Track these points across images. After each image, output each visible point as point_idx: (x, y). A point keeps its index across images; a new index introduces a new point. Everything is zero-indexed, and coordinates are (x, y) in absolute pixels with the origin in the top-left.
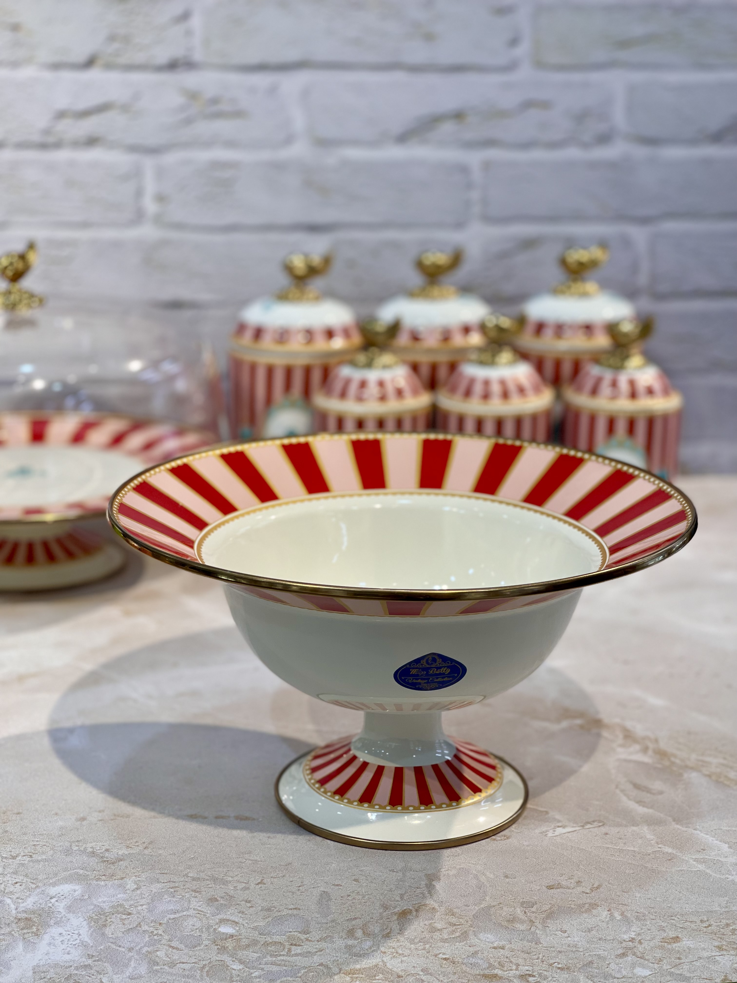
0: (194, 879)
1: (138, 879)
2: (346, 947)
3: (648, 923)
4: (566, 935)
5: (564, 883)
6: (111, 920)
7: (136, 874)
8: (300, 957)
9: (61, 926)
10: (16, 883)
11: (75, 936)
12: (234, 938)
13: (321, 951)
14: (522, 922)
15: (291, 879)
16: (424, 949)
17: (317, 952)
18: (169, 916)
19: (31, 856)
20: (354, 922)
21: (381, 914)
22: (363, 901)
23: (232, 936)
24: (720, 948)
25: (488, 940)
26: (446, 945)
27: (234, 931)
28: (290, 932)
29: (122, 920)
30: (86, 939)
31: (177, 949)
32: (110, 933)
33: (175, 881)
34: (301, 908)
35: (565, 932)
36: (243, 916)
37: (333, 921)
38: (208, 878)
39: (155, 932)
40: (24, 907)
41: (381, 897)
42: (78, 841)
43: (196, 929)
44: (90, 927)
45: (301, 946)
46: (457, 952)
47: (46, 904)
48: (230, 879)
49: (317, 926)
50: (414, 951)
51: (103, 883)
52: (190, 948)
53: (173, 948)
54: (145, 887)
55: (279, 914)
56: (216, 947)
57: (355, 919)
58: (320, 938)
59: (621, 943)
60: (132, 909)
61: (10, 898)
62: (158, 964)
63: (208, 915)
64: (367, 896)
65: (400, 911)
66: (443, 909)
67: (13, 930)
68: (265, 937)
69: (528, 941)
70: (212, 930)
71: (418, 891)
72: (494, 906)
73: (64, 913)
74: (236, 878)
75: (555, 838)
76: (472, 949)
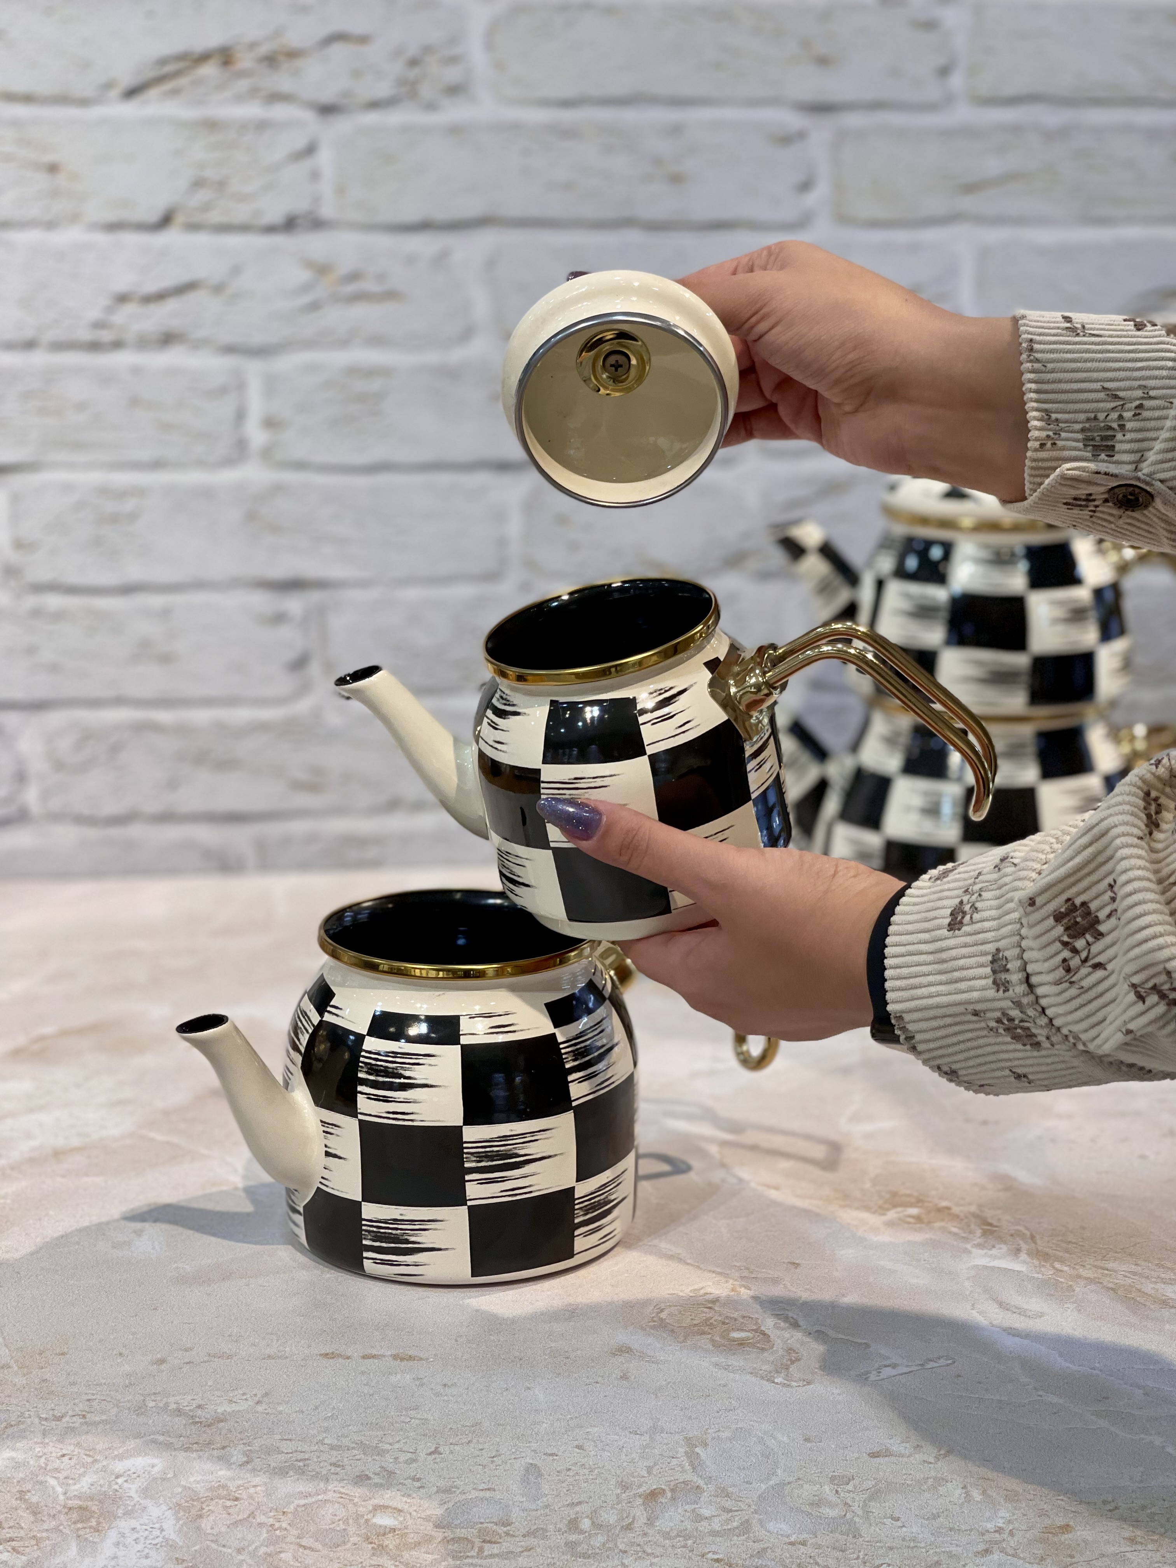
0: (332, 1448)
1: (249, 1448)
2: (566, 1544)
3: (1024, 1505)
4: (899, 1523)
5: (895, 1448)
6: (209, 1508)
7: (245, 1441)
8: (497, 1560)
9: (134, 1518)
10: (63, 1456)
11: (158, 1533)
12: (397, 1532)
13: (530, 1550)
14: (832, 1506)
15: (481, 1447)
16: (684, 1547)
17: (522, 1552)
18: (296, 1502)
19: (84, 1416)
20: (578, 1509)
21: (618, 1496)
22: (591, 1477)
23: (394, 1530)
24: (1132, 1541)
25: (781, 1532)
26: (718, 1539)
27: (396, 1523)
28: (482, 1523)
29: (226, 1508)
30: (173, 1536)
31: (311, 1549)
32: (209, 1528)
33: (303, 1450)
34: (496, 1488)
35: (898, 1519)
36: (409, 1501)
37: (547, 1507)
38: (354, 1445)
39: (277, 1525)
40: (77, 1491)
41: (618, 1472)
42: (155, 1394)
43: (339, 1520)
44: (178, 1519)
45: (500, 1542)
46: (734, 1550)
47: (110, 1486)
48: (388, 1447)
49: (523, 1515)
50: (670, 1549)
51: (194, 1455)
52: (330, 1547)
53: (305, 1548)
54: (259, 1460)
55: (464, 1497)
56: (370, 1546)
57: (580, 1503)
58: (527, 1532)
59: (983, 1534)
60: (240, 1492)
61: (55, 1477)
63: (356, 1500)
64: (596, 1471)
65: (648, 1492)
66: (711, 1487)
67: (61, 1524)
68: (444, 1530)
69: (842, 1533)
70: (362, 1521)
71: (674, 1462)
72: (789, 1483)
73: (137, 1499)
74: (397, 1446)
75: (880, 1383)
76: (758, 1546)
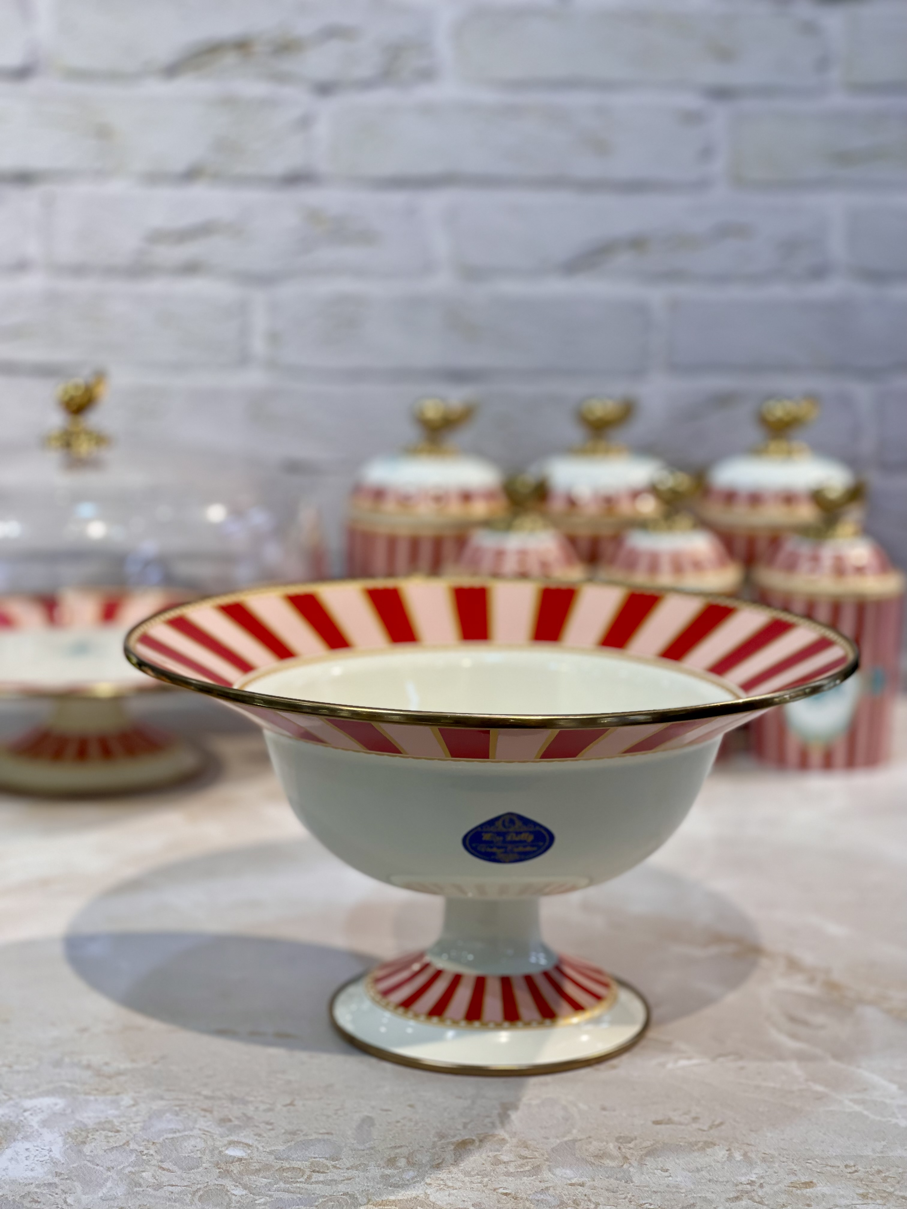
0: (207, 1097)
1: (138, 1095)
2: (382, 1176)
3: (776, 1166)
4: (667, 1174)
5: (676, 1119)
6: (93, 1137)
7: (136, 1090)
8: (320, 1185)
9: (30, 1141)
11: (46, 1152)
12: (243, 1161)
13: (350, 1179)
14: (612, 1158)
15: (329, 1102)
16: (481, 1182)
17: (344, 1180)
18: (166, 1136)
20: (398, 1151)
22: (415, 1128)
23: (240, 1160)
24: (864, 1196)
25: (565, 1176)
26: (511, 1179)
27: (244, 1154)
28: (315, 1158)
29: (107, 1137)
30: (58, 1156)
31: (168, 1170)
32: (89, 1151)
33: (182, 1098)
34: (333, 1132)
35: (667, 1171)
36: (259, 1139)
37: (372, 1148)
38: (225, 1097)
39: (145, 1152)
41: (439, 1125)
42: (72, 1053)
43: (197, 1150)
44: (65, 1143)
45: (327, 1173)
46: (522, 1188)
47: (17, 1117)
48: (252, 1099)
49: (351, 1153)
50: (468, 1184)
51: (92, 1098)
52: (185, 1170)
53: (164, 1169)
54: (144, 1104)
55: (306, 1138)
56: (218, 1171)
57: (401, 1147)
58: (352, 1166)
59: (737, 1185)
60: (122, 1126)
62: (140, 1185)
63: (215, 1136)
64: (421, 1124)
65: (460, 1141)
66: (514, 1141)
68: (283, 1162)
69: (617, 1179)
70: (216, 1152)
71: (487, 1120)
72: (580, 1140)
73: (36, 1127)
74: (259, 1099)
75: (675, 1070)
76: (543, 1186)
